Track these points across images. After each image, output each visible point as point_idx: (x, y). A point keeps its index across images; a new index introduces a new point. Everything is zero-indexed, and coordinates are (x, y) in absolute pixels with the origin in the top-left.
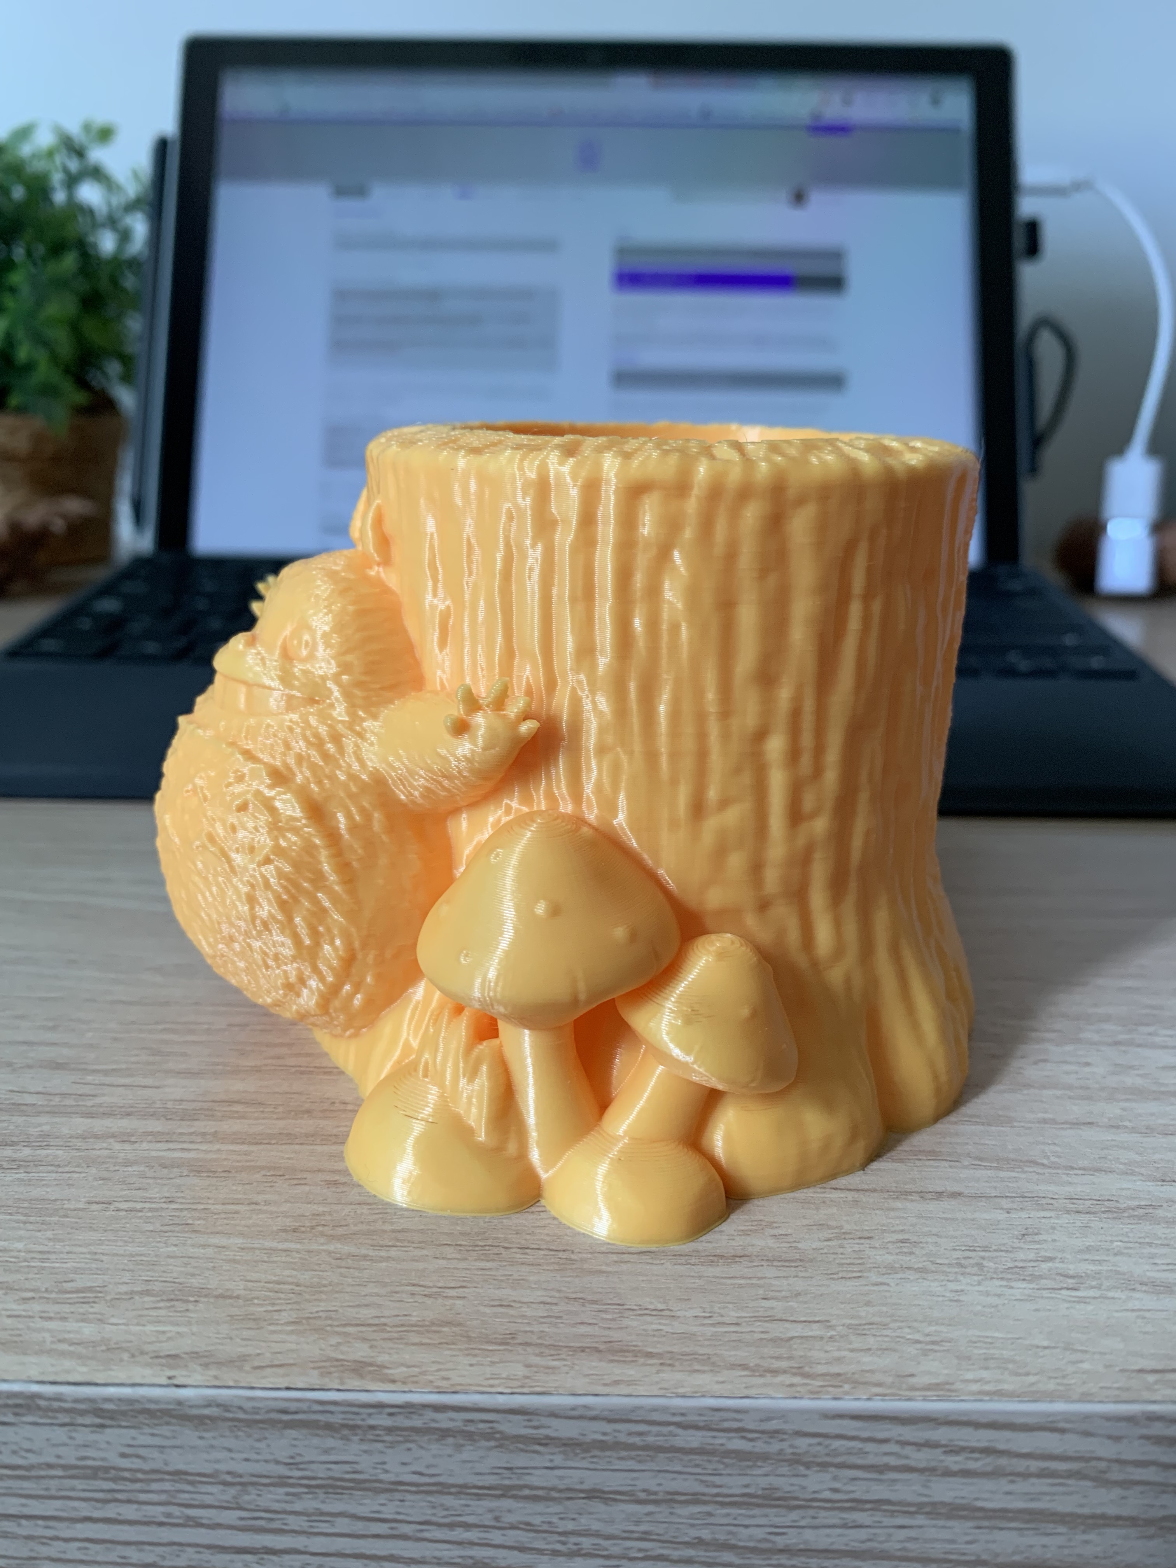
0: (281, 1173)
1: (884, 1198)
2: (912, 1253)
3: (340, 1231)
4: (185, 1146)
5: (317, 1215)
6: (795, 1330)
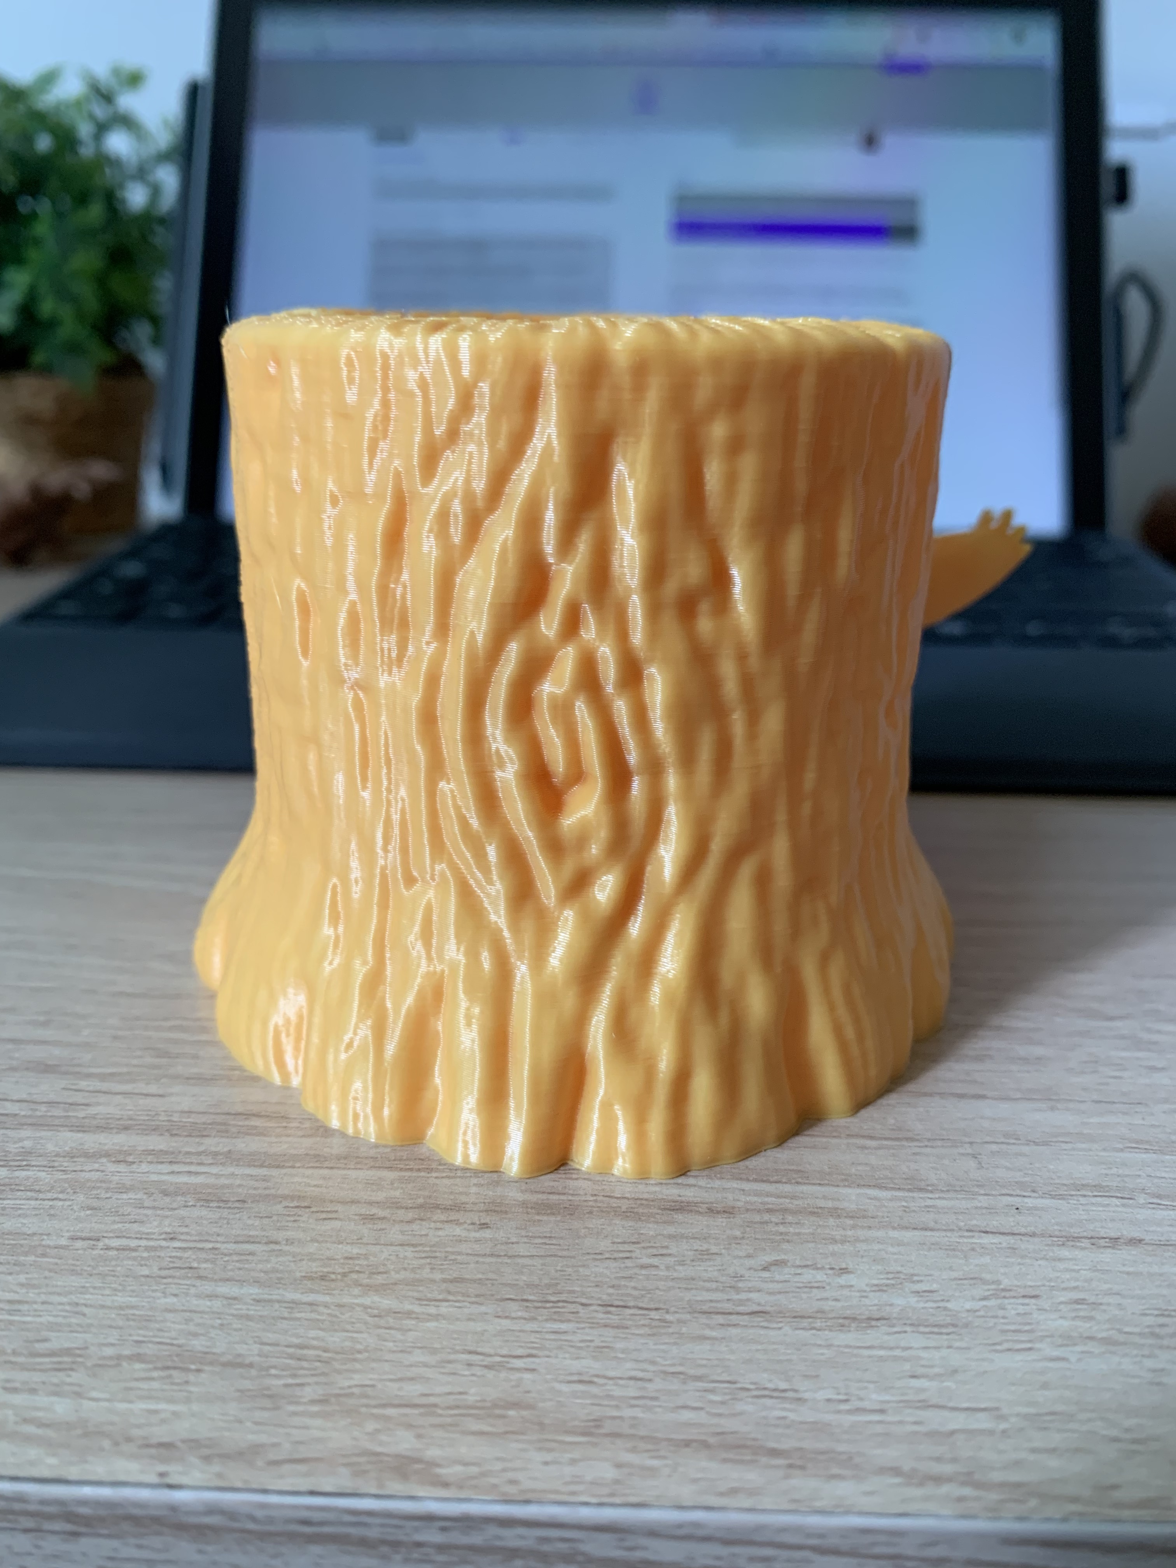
0: (306, 1204)
1: (1048, 1245)
2: (1091, 1318)
3: (379, 1279)
4: (193, 1168)
5: (351, 1258)
6: (957, 1421)
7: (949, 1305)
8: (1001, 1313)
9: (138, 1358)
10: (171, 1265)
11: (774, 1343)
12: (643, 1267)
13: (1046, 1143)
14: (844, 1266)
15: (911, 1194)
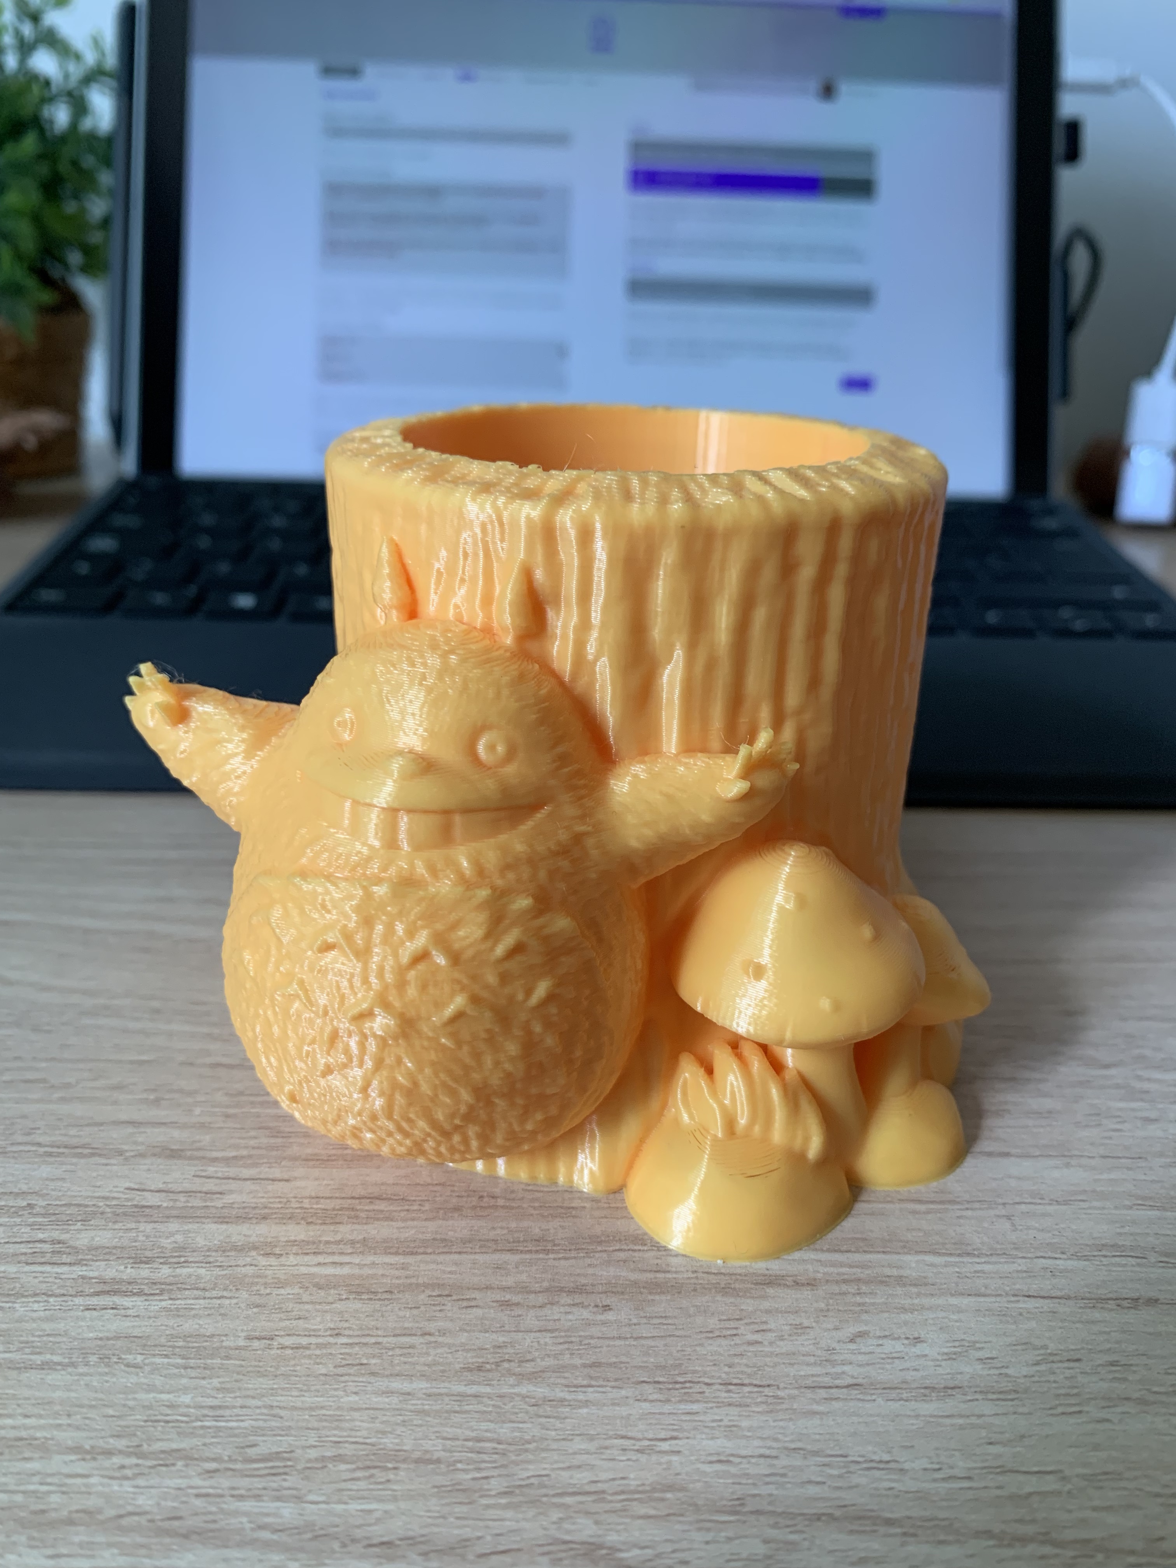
0: (447, 1293)
2: (1125, 1380)
3: (529, 1367)
4: (337, 1258)
5: (499, 1347)
6: (1031, 1485)
7: (1010, 1371)
8: (1052, 1378)
9: (339, 1458)
10: (344, 1362)
11: (871, 1415)
12: (750, 1343)
13: (1066, 1203)
14: (916, 1335)
15: (961, 1259)
